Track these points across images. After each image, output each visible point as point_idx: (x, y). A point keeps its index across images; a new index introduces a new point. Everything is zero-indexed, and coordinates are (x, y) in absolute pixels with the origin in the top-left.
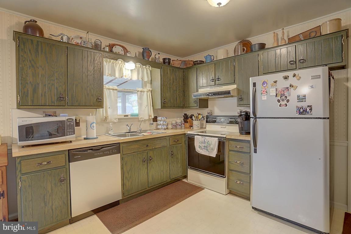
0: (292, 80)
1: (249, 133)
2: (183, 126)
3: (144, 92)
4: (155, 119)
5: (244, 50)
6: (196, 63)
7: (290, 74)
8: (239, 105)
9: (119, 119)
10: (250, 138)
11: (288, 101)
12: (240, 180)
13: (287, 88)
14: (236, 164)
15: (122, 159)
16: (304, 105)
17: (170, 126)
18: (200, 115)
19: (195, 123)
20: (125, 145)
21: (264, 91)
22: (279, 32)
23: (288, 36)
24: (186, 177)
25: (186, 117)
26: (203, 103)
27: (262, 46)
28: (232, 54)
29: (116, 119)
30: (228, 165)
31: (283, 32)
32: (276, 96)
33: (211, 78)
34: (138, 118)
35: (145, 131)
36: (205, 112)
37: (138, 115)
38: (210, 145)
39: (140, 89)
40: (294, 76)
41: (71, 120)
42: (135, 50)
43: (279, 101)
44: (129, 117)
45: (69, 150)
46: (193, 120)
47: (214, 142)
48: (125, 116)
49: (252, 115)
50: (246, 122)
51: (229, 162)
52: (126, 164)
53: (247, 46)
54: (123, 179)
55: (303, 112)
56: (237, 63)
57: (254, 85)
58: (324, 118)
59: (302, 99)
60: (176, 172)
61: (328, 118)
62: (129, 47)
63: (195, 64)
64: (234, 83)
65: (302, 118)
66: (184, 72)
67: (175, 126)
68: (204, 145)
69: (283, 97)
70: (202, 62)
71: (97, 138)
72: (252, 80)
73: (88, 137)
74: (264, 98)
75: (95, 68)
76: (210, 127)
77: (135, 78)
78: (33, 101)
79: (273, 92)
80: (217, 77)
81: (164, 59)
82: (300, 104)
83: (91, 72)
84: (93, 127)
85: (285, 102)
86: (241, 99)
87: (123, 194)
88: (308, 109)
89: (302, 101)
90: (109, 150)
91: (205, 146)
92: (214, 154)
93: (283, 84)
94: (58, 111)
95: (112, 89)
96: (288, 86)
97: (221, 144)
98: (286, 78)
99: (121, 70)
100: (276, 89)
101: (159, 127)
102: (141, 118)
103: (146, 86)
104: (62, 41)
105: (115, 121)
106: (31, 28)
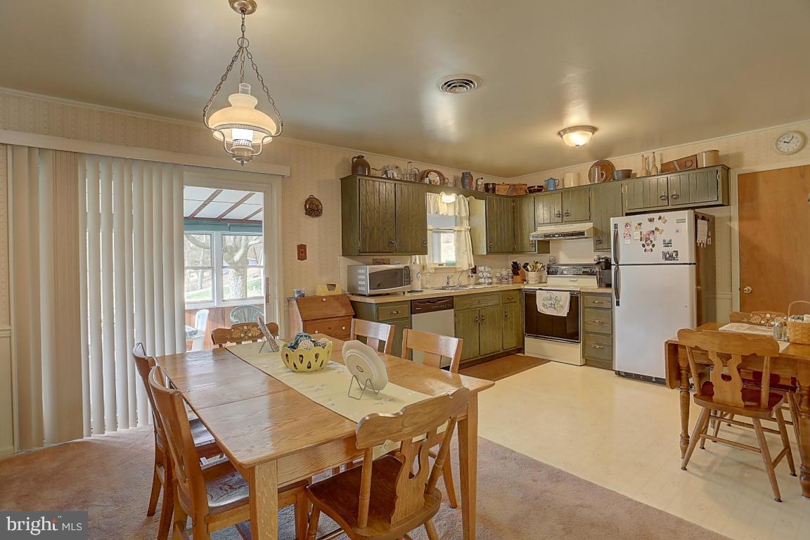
0: (657, 223)
1: (609, 286)
2: (510, 280)
3: (461, 231)
4: (474, 271)
5: (602, 174)
6: (532, 190)
7: (656, 216)
8: (596, 250)
9: (435, 269)
10: (611, 291)
11: (653, 246)
12: (598, 344)
13: (653, 231)
14: (595, 324)
15: (454, 316)
16: (670, 250)
17: (495, 280)
18: (538, 264)
19: (531, 275)
20: (457, 299)
21: (627, 235)
22: (648, 154)
23: (661, 160)
24: (521, 350)
25: (516, 268)
26: (544, 245)
27: (628, 174)
28: (586, 182)
29: (432, 268)
30: (584, 326)
31: (654, 156)
32: (641, 240)
33: (556, 212)
34: (456, 268)
35: (465, 286)
36: (545, 259)
37: (454, 264)
38: (558, 302)
39: (457, 228)
40: (660, 218)
41: (407, 268)
42: (450, 175)
43: (644, 246)
44: (444, 266)
45: (411, 301)
46: (528, 270)
47: (565, 299)
48: (439, 265)
49: (613, 262)
50: (606, 271)
51: (584, 323)
52: (458, 322)
53: (605, 169)
55: (670, 257)
56: (593, 193)
57: (616, 226)
58: (690, 264)
59: (668, 244)
60: (511, 343)
61: (694, 264)
62: (443, 171)
63: (530, 192)
64: (589, 220)
65: (668, 264)
66: (513, 201)
67: (500, 280)
68: (550, 302)
69: (649, 242)
70: (540, 189)
71: (422, 291)
72: (613, 221)
74: (627, 242)
76: (553, 281)
77: (451, 213)
79: (637, 235)
80: (564, 212)
81: (487, 185)
82: (666, 250)
83: (416, 212)
84: (419, 277)
85: (651, 247)
86: (598, 242)
88: (674, 254)
89: (668, 246)
90: (443, 304)
91: (551, 304)
92: (564, 313)
93: (647, 227)
94: (392, 258)
95: (433, 230)
96: (654, 229)
97: (575, 300)
98: (651, 220)
99: (436, 202)
100: (641, 232)
101: (482, 280)
102: (459, 268)
103: (461, 223)
104: (384, 176)
105: (431, 271)
106: (359, 166)
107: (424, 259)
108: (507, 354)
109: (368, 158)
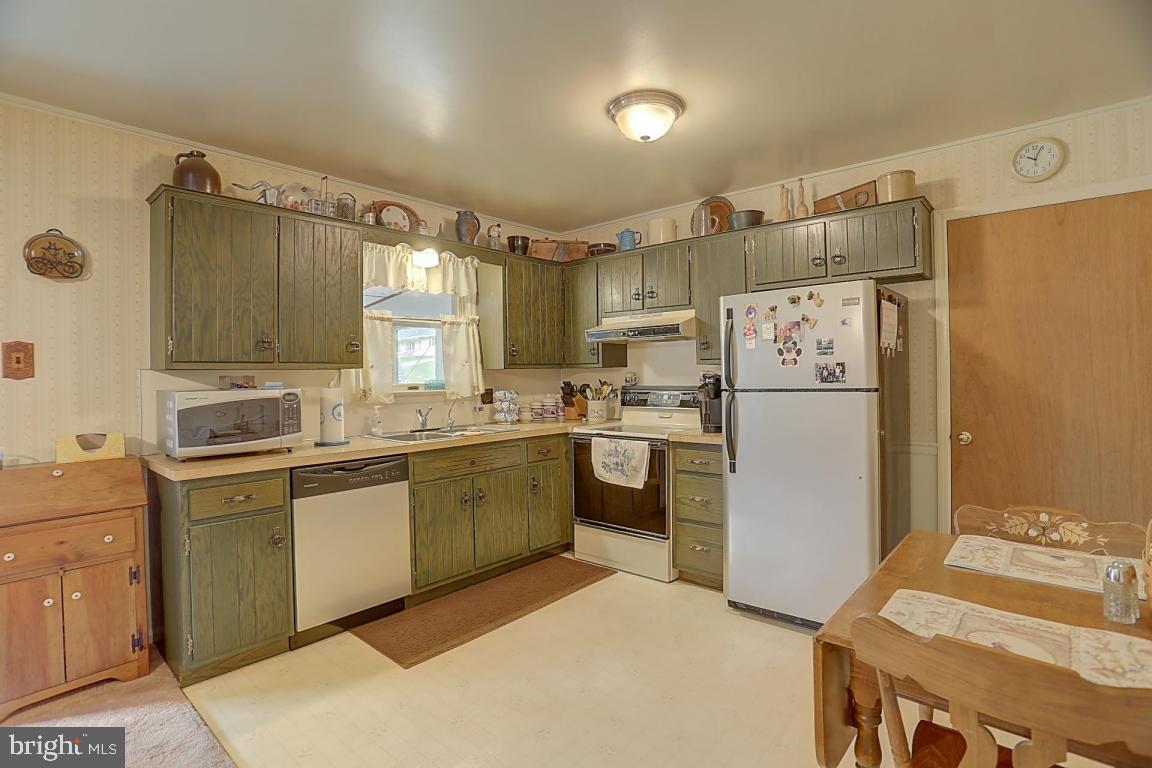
0: (807, 307)
1: (719, 429)
2: (561, 414)
3: (459, 324)
4: (488, 397)
5: (713, 221)
6: (595, 251)
7: (802, 292)
8: (702, 360)
9: (396, 395)
10: (720, 439)
11: (799, 352)
12: (700, 543)
13: (798, 324)
14: (693, 504)
15: (413, 493)
16: (830, 361)
17: (527, 416)
18: (606, 386)
19: (594, 406)
20: (418, 460)
21: (749, 330)
22: (792, 184)
23: (815, 195)
24: (569, 547)
25: (569, 392)
26: (614, 354)
27: (756, 219)
28: (685, 232)
29: (388, 395)
30: (675, 508)
31: (801, 186)
32: (775, 341)
33: (634, 291)
34: (445, 394)
35: (463, 428)
36: (618, 377)
37: (443, 386)
38: (630, 460)
39: (449, 318)
40: (811, 297)
41: (292, 397)
42: (438, 216)
43: (780, 352)
44: (421, 390)
45: (292, 469)
46: (586, 397)
47: (640, 452)
48: (410, 388)
49: (724, 385)
50: (716, 401)
51: (676, 500)
52: (421, 507)
53: (719, 212)
54: (414, 546)
55: (829, 377)
56: (695, 254)
57: (730, 313)
58: (868, 390)
59: (826, 349)
60: (545, 534)
61: (877, 390)
62: (420, 208)
63: (592, 253)
64: (689, 304)
65: (828, 390)
66: (563, 271)
67: (540, 415)
68: (615, 460)
69: (790, 344)
70: (610, 249)
71: (348, 443)
72: (724, 303)
73: (325, 441)
74: (751, 344)
75: (344, 268)
76: (632, 417)
77: (436, 288)
78: (201, 351)
79: (768, 331)
80: (647, 290)
81: (512, 239)
82: (823, 360)
83: (333, 278)
84: (339, 414)
85: (793, 355)
86: (706, 345)
87: (415, 582)
88: (838, 371)
89: (826, 354)
90: (382, 471)
91: (617, 463)
92: (638, 482)
93: (788, 314)
95: (379, 319)
96: (800, 319)
97: (658, 456)
98: (794, 301)
99: (401, 269)
100: (775, 325)
101: (500, 417)
102: (453, 393)
103: (463, 309)
104: (262, 201)
105: (387, 401)
106: (193, 173)
107: (366, 377)
108: (544, 555)
109: (215, 158)
